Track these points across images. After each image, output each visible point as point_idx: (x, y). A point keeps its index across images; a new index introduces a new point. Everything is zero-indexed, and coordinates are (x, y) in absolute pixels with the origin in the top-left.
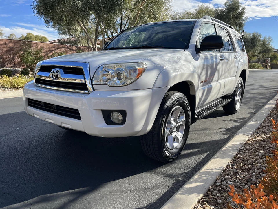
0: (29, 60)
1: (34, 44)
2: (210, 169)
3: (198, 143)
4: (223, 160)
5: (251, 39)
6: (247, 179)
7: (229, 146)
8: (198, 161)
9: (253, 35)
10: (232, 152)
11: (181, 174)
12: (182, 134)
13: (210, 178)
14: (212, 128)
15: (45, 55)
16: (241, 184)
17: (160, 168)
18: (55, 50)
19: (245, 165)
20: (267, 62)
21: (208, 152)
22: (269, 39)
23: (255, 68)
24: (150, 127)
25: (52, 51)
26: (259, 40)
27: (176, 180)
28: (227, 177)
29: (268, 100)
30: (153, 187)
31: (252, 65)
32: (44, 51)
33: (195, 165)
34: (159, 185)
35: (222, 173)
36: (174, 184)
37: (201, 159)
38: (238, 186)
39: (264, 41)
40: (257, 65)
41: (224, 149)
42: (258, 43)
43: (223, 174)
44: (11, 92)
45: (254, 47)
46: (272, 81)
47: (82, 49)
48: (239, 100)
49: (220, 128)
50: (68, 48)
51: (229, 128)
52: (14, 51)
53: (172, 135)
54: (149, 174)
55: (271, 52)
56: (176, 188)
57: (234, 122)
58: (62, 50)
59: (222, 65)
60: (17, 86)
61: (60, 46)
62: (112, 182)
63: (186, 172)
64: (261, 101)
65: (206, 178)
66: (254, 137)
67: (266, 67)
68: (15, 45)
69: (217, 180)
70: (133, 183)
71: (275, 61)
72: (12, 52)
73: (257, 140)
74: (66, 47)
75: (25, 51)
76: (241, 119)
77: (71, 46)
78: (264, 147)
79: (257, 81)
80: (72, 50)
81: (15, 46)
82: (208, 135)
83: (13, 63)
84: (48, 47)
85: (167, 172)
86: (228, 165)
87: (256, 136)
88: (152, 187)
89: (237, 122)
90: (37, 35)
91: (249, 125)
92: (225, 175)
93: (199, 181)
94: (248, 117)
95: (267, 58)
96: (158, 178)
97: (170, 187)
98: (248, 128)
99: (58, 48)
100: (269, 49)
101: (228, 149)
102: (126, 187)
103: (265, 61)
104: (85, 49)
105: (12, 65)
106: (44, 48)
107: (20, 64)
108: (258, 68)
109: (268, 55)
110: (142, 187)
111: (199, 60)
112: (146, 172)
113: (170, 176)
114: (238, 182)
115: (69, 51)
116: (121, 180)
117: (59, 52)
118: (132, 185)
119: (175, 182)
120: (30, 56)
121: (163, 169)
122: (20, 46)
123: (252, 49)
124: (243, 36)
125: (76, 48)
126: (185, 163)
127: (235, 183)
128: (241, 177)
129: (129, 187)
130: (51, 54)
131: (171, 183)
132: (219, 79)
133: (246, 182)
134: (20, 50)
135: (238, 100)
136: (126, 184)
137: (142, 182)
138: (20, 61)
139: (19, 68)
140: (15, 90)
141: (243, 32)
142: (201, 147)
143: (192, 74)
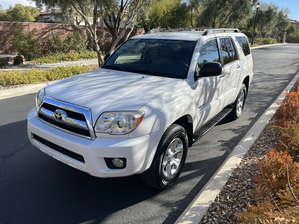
0: (22, 45)
1: (25, 26)
2: (201, 203)
3: (195, 162)
4: (214, 191)
5: (267, 12)
6: (230, 215)
7: (221, 173)
8: (193, 186)
9: (269, 8)
10: (223, 181)
11: (177, 202)
12: (179, 160)
13: (199, 215)
14: (211, 141)
15: (39, 38)
16: (224, 221)
17: (158, 195)
18: (49, 31)
19: (231, 197)
20: (283, 36)
21: (203, 174)
22: (287, 9)
23: (269, 44)
24: (148, 166)
25: (46, 32)
26: (275, 13)
27: (172, 210)
28: (213, 213)
29: (272, 98)
30: (152, 218)
31: (266, 41)
32: (36, 33)
33: (190, 190)
34: (156, 215)
35: (210, 208)
36: (170, 214)
37: (197, 183)
38: (222, 222)
39: (281, 12)
40: (272, 40)
41: (216, 177)
42: (274, 17)
43: (211, 210)
44: (7, 90)
45: (269, 21)
46: (283, 67)
47: (79, 29)
48: (242, 105)
49: (219, 141)
50: (63, 28)
51: (227, 141)
52: (4, 35)
53: (170, 163)
54: (149, 203)
55: (288, 25)
56: (171, 219)
57: (234, 132)
58: (57, 30)
59: (223, 82)
60: (13, 82)
61: (55, 26)
62: (115, 212)
63: (181, 200)
64: (265, 100)
65: (195, 215)
66: (246, 160)
67: (281, 42)
68: (5, 28)
69: (205, 216)
70: (134, 214)
71: (292, 34)
72: (2, 36)
73: (248, 164)
74: (61, 27)
75: (16, 34)
76: (241, 127)
77: (67, 26)
78: (252, 174)
79: (268, 67)
80: (69, 30)
81: (6, 30)
82: (207, 151)
83: (4, 49)
84: (41, 28)
85: (164, 200)
86: (217, 197)
87: (247, 159)
88: (150, 217)
89: (236, 133)
90: (27, 6)
91: (244, 142)
92: (212, 211)
93: (189, 218)
94: (248, 124)
95: (283, 31)
96: (156, 207)
97: (166, 217)
98: (243, 147)
99: (52, 29)
100: (286, 22)
101: (220, 177)
102: (127, 219)
103: (281, 35)
104: (82, 29)
105: (3, 50)
106: (37, 30)
107: (12, 49)
108: (273, 43)
109: (284, 28)
110: (142, 218)
111: (198, 88)
112: (145, 201)
113: (167, 204)
114: (222, 218)
115: (65, 32)
116: (123, 210)
117: (54, 33)
118: (133, 216)
119: (170, 212)
120: (22, 41)
121: (161, 196)
122: (11, 28)
123: (267, 23)
124: (258, 8)
125: (73, 28)
126: (182, 189)
127: (219, 220)
128: (225, 213)
129: (130, 218)
130: (45, 36)
131: (167, 213)
132: (218, 96)
133: (228, 219)
134: (11, 34)
135: (240, 105)
136: (128, 214)
137: (142, 212)
138: (12, 46)
139: (11, 54)
140: (11, 88)
141: (258, 4)
142: (198, 168)
143: (189, 107)
